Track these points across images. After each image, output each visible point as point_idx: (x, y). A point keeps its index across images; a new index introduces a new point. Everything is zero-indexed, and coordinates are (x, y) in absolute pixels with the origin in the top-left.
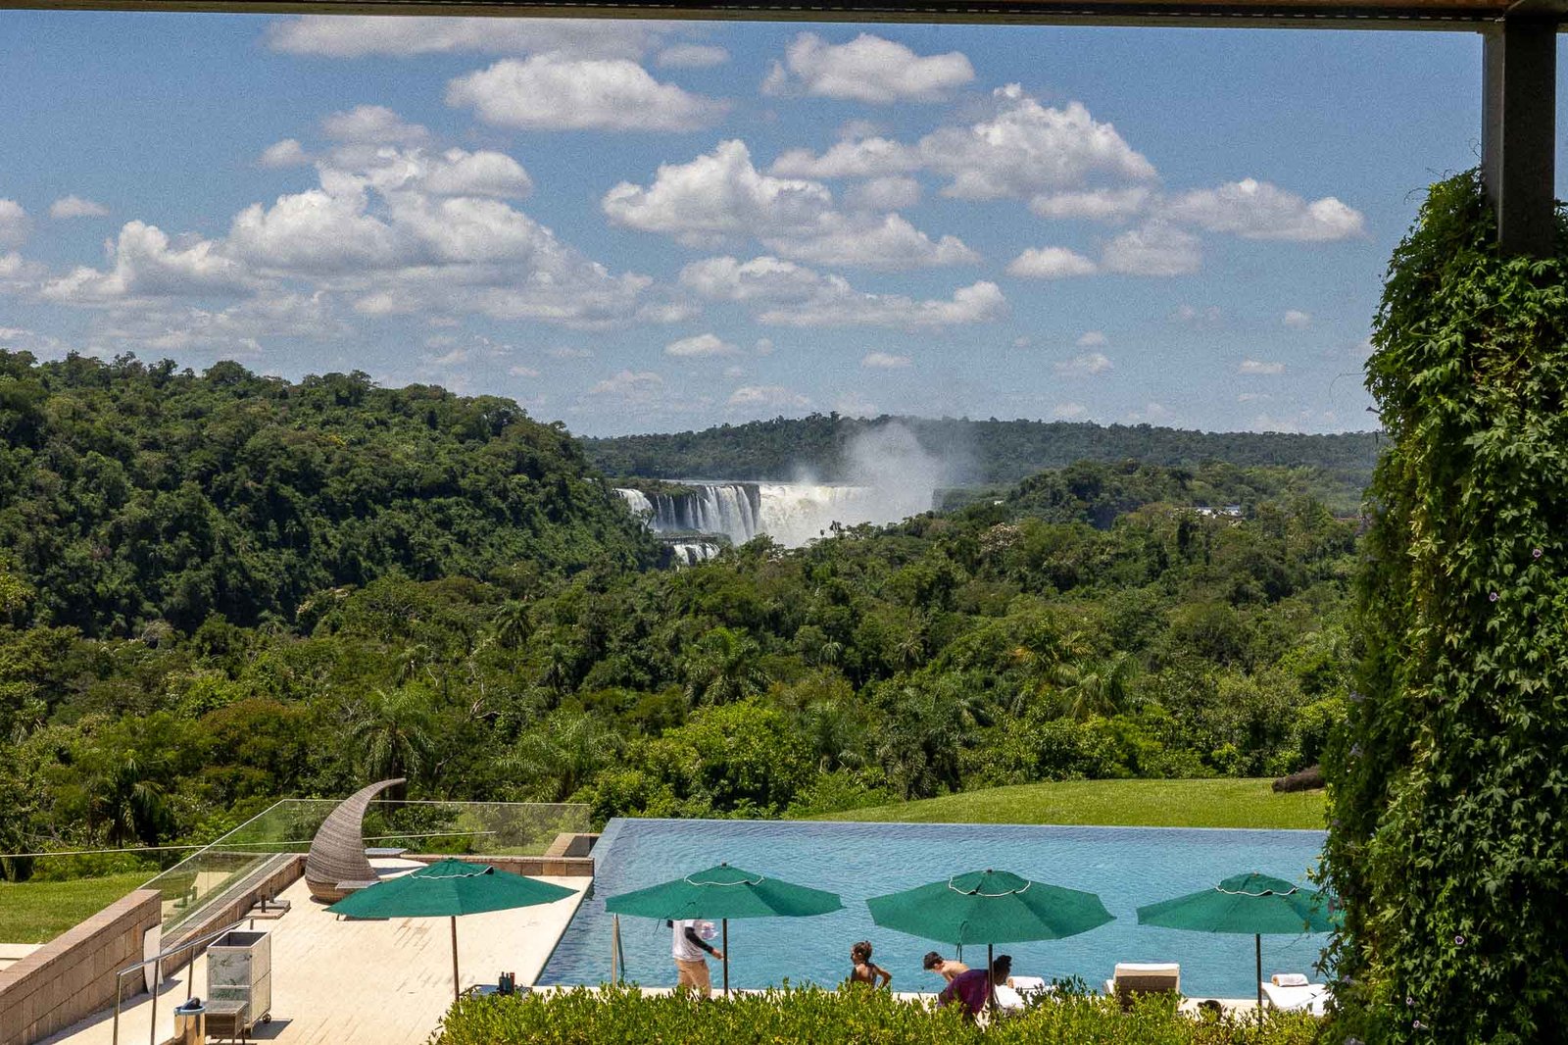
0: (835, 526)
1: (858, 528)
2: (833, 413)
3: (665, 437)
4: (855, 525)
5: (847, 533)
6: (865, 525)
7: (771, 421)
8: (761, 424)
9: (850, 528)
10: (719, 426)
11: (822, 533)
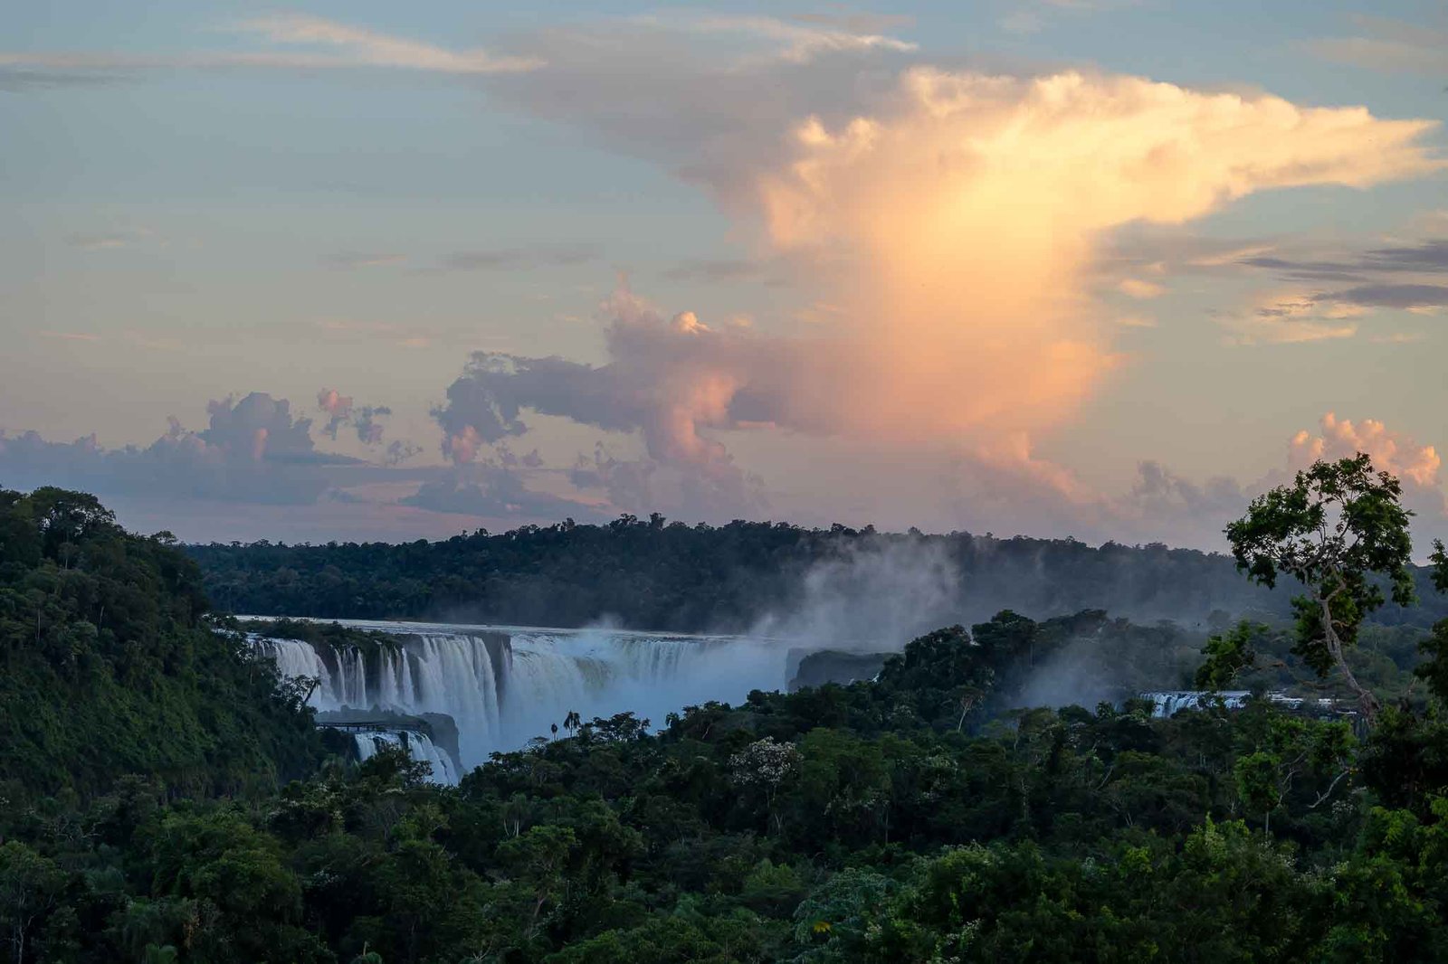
0: (573, 718)
1: (613, 722)
2: (654, 516)
3: (380, 547)
4: (607, 717)
5: (595, 730)
6: (626, 716)
7: (554, 528)
8: (537, 532)
9: (599, 723)
10: (470, 534)
11: (554, 729)
